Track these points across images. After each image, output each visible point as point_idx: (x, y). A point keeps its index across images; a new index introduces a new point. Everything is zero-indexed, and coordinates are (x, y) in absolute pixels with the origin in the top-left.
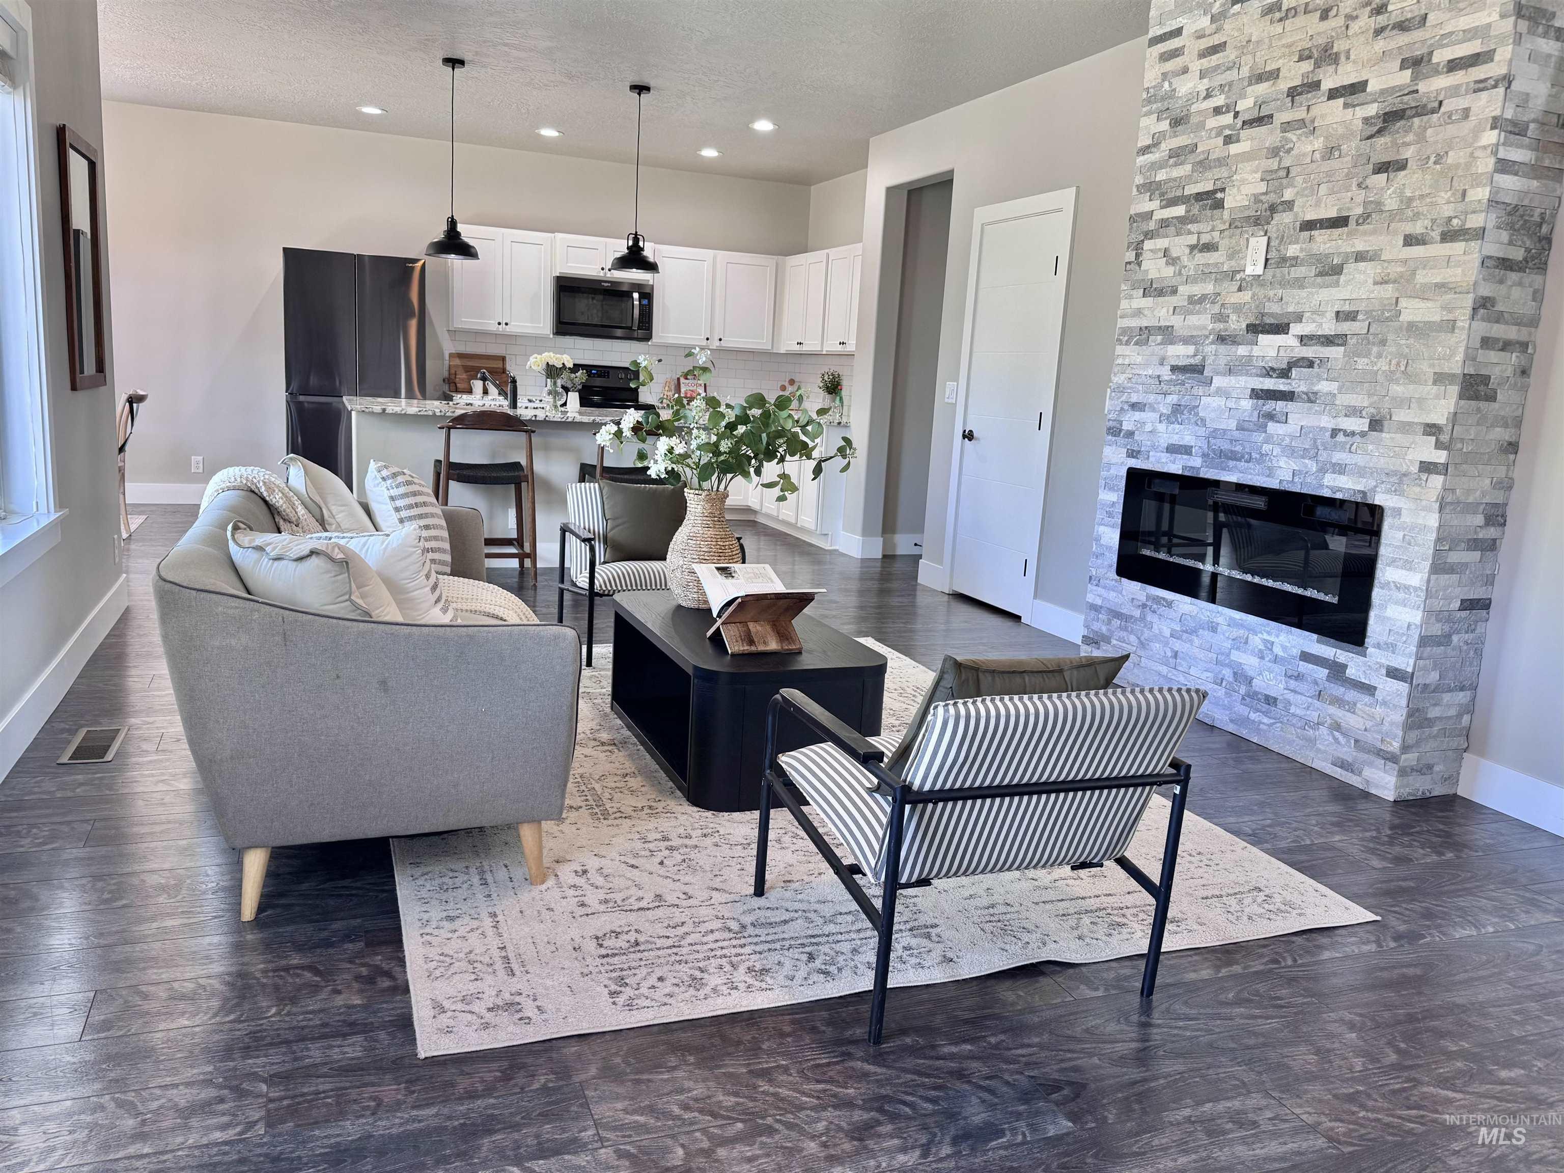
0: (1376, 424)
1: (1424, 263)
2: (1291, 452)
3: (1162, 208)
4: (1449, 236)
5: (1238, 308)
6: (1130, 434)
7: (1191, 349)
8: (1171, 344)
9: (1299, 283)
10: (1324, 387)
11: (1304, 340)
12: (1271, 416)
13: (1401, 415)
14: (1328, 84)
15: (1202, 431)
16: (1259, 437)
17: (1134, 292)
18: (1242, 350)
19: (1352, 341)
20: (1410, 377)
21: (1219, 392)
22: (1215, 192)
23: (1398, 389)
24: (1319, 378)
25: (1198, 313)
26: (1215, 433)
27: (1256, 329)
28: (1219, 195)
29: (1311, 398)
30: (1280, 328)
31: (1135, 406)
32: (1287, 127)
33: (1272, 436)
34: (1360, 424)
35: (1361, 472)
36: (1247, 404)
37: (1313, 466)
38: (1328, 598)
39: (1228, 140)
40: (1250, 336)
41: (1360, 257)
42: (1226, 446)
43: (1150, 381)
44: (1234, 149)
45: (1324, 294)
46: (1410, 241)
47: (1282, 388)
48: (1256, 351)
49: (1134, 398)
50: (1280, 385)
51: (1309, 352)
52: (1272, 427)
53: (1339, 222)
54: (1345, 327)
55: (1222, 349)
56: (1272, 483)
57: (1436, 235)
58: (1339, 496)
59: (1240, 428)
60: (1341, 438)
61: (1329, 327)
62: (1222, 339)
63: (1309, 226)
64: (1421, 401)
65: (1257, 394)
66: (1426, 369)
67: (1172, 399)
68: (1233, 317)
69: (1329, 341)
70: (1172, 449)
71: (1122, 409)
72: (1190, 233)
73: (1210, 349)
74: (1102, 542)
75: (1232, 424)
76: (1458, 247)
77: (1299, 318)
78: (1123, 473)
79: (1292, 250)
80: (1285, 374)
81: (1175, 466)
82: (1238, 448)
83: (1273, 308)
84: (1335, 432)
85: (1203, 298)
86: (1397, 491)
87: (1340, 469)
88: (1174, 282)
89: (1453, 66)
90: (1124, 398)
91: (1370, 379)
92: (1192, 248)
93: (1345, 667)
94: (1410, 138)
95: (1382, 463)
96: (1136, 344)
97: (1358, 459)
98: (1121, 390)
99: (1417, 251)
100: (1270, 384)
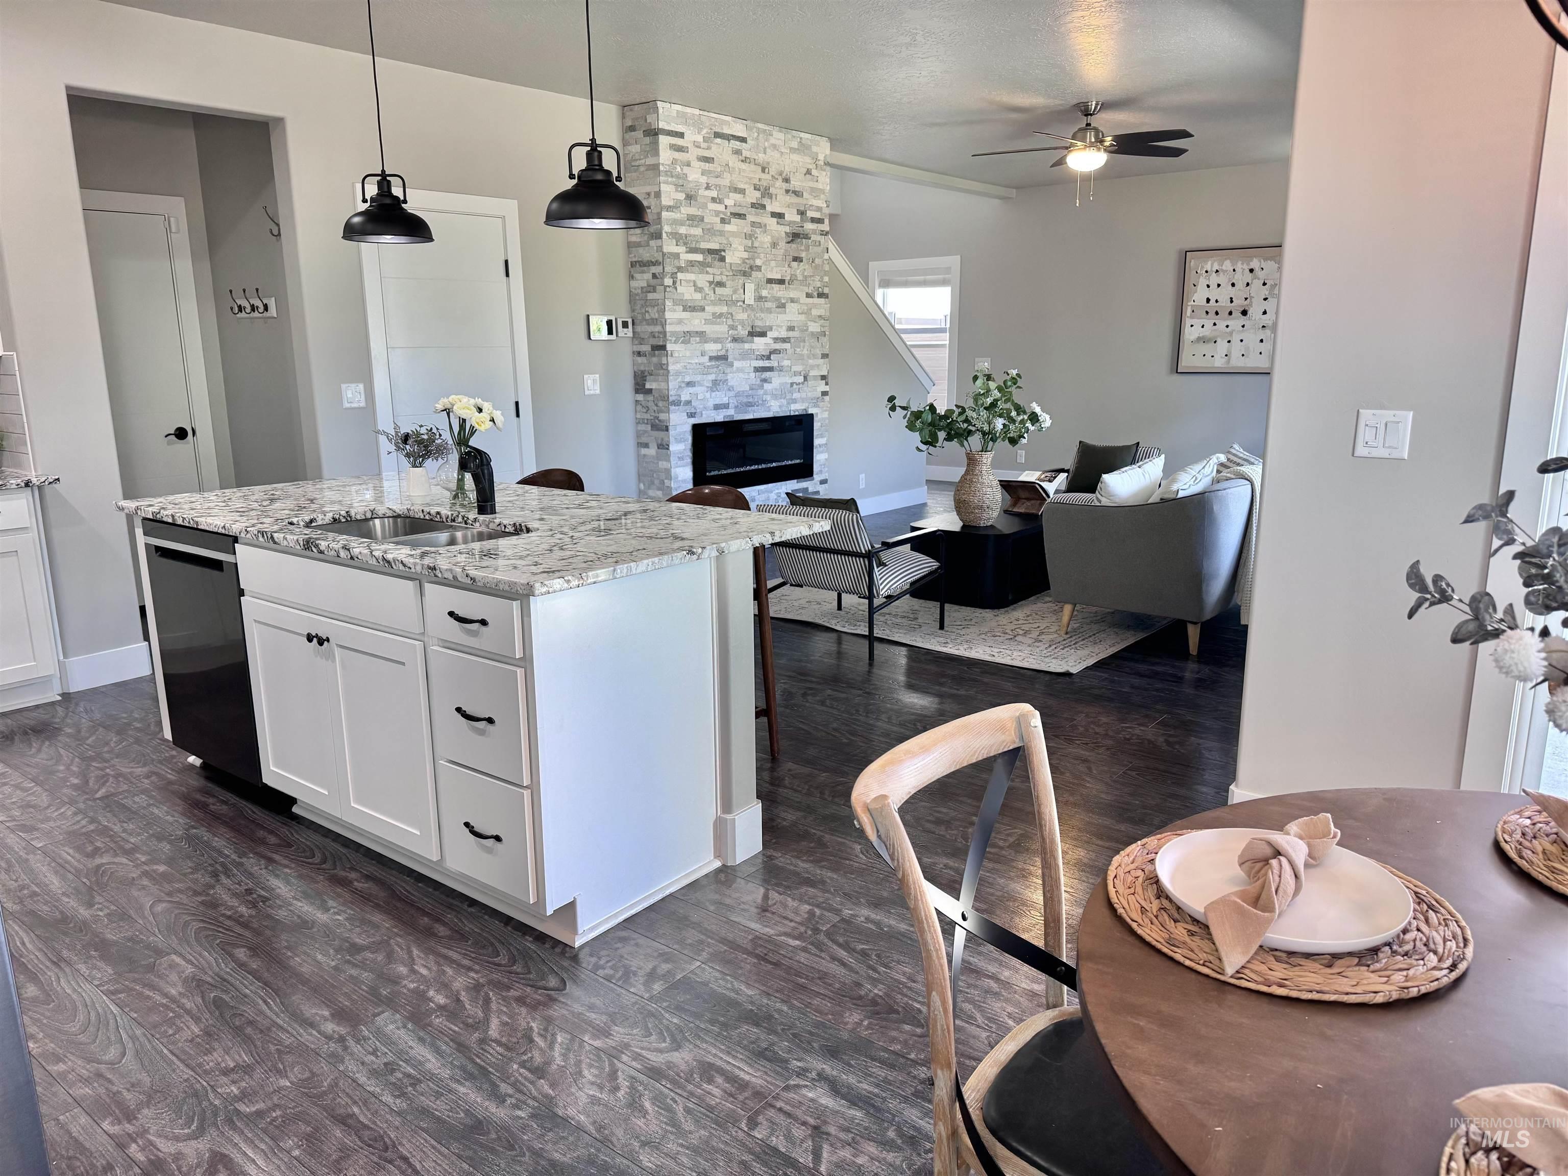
0: (805, 378)
1: (815, 306)
2: (775, 397)
3: (687, 252)
4: (821, 295)
5: (742, 323)
6: (688, 403)
7: (719, 346)
8: (706, 342)
9: (769, 311)
10: (786, 363)
11: (776, 340)
12: (765, 380)
13: (812, 373)
14: (769, 208)
15: (732, 394)
16: (761, 392)
17: (677, 308)
18: (747, 346)
19: (792, 340)
20: (814, 356)
21: (740, 370)
22: (720, 251)
23: (811, 362)
24: (783, 359)
25: (719, 324)
26: (737, 395)
27: (752, 334)
28: (723, 253)
29: (781, 369)
30: (763, 334)
31: (689, 384)
32: (753, 224)
33: (766, 391)
34: (801, 379)
35: (803, 400)
36: (753, 375)
37: (784, 402)
38: (798, 461)
39: (723, 221)
40: (750, 338)
41: (792, 301)
42: (745, 400)
43: (698, 366)
44: (728, 228)
45: (781, 317)
46: (809, 295)
47: (768, 365)
48: (754, 346)
49: (687, 379)
50: (766, 364)
51: (778, 346)
52: (766, 386)
53: (781, 282)
54: (791, 334)
55: (737, 345)
56: (770, 415)
57: (815, 294)
58: (797, 413)
59: (751, 389)
60: (795, 386)
61: (784, 334)
62: (735, 340)
63: (770, 281)
64: (818, 366)
65: (757, 370)
66: (819, 352)
67: (713, 377)
68: (740, 327)
69: (785, 340)
70: (717, 407)
71: (680, 387)
72: (707, 273)
73: (729, 345)
74: (680, 479)
75: (748, 388)
76: (822, 301)
77: (771, 329)
78: (688, 428)
79: (764, 293)
80: (769, 358)
81: (719, 417)
82: (751, 400)
83: (758, 323)
84: (792, 384)
85: (721, 315)
86: (816, 406)
87: (795, 401)
88: (702, 303)
89: (813, 220)
90: (680, 379)
91: (801, 358)
92: (711, 283)
93: (807, 488)
94: (803, 248)
95: (810, 395)
96: (682, 343)
97: (804, 395)
98: (678, 373)
99: (810, 300)
100: (761, 363)
